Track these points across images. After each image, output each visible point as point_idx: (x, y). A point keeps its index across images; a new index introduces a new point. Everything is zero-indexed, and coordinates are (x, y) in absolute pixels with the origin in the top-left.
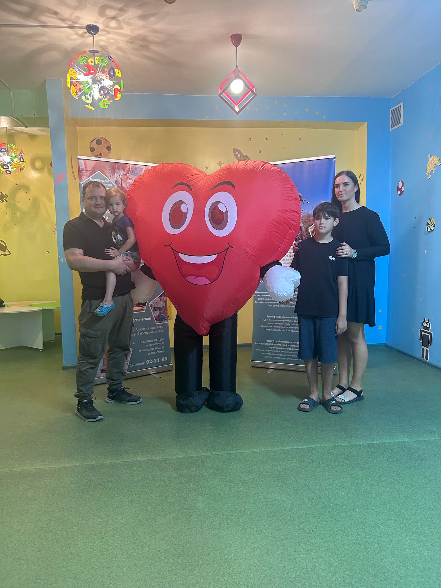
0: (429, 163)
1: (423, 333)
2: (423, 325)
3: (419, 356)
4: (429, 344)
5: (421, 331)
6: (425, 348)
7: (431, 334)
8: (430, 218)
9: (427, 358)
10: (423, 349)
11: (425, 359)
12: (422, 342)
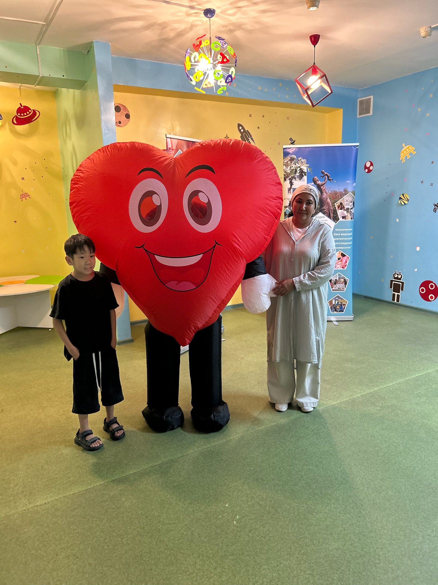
0: (403, 150)
1: (393, 282)
2: (394, 276)
3: (390, 299)
4: (401, 290)
5: (392, 281)
6: (396, 294)
7: (403, 283)
8: (403, 195)
9: (398, 301)
10: (394, 295)
11: (396, 301)
12: (392, 289)
